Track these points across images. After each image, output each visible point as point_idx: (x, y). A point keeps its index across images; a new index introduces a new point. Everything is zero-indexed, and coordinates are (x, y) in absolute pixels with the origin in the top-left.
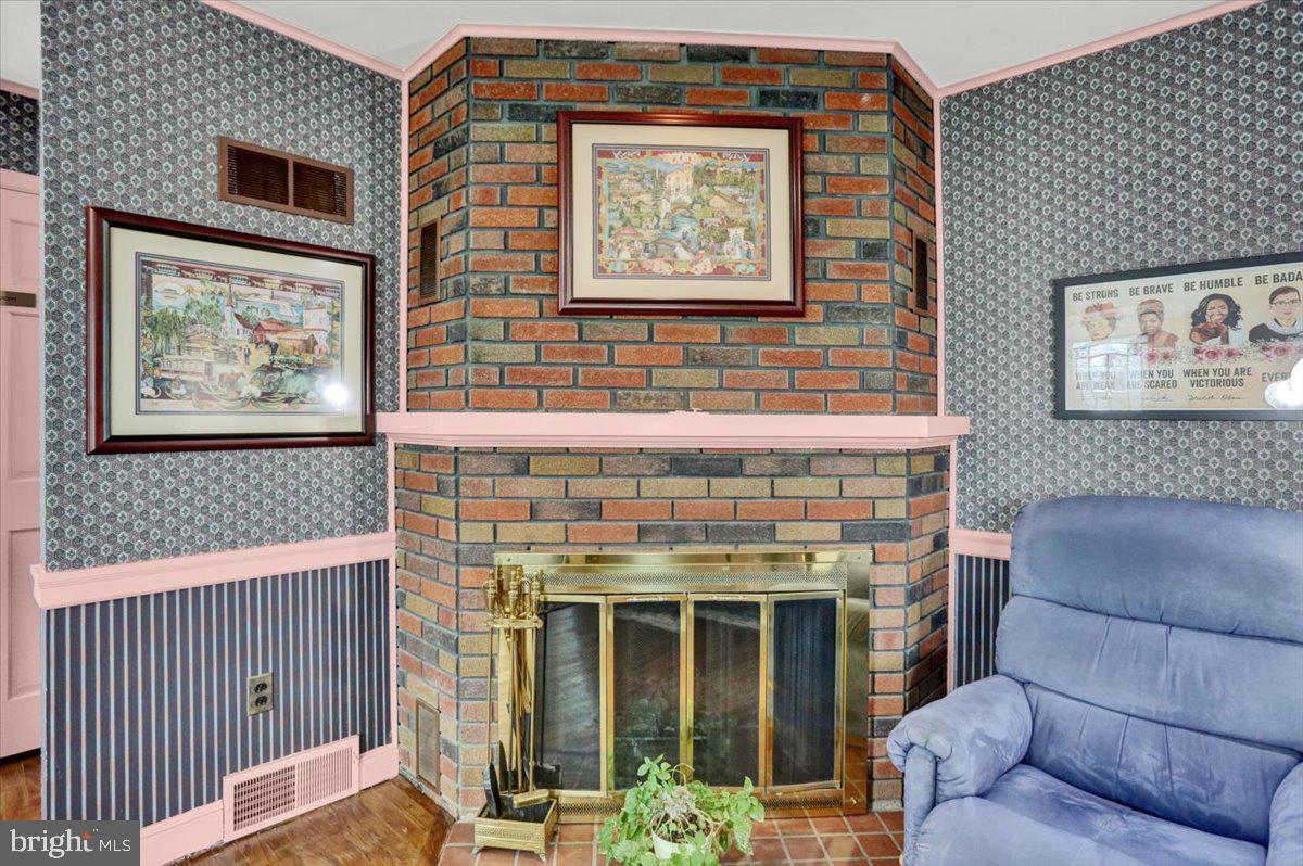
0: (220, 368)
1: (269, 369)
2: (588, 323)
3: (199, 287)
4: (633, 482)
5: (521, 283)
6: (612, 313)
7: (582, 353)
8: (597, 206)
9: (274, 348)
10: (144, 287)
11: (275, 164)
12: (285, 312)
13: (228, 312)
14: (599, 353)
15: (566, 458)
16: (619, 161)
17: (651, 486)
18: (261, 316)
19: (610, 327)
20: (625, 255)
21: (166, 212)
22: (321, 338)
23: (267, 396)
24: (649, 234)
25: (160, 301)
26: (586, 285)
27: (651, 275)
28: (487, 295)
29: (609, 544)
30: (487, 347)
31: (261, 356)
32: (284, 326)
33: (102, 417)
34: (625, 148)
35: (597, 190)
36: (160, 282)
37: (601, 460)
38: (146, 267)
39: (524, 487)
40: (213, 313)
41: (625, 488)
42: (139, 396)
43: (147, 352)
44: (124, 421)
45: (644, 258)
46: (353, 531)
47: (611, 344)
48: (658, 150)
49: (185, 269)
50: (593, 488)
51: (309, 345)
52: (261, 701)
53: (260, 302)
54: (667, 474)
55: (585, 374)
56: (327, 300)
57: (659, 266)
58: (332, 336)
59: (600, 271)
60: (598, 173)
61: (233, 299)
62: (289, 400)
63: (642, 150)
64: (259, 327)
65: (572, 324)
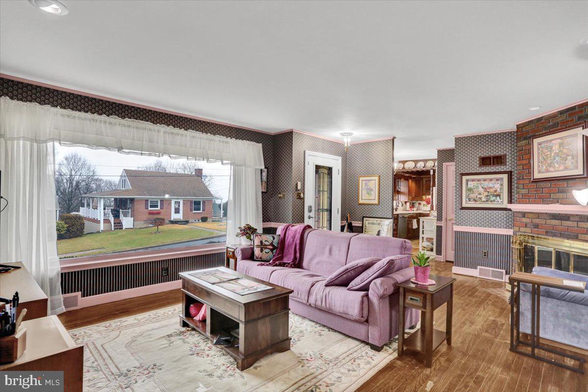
0: (478, 196)
1: (487, 196)
2: (539, 184)
3: (475, 183)
4: (545, 220)
5: (526, 176)
6: (542, 181)
7: (536, 191)
8: (538, 157)
9: (488, 192)
10: (467, 184)
11: (489, 158)
12: (491, 185)
13: (480, 187)
14: (540, 190)
15: (532, 214)
16: (543, 145)
17: (549, 221)
18: (486, 187)
19: (542, 184)
20: (544, 168)
21: (471, 171)
22: (498, 189)
23: (487, 201)
24: (549, 162)
25: (469, 186)
26: (537, 175)
27: (550, 172)
28: (520, 179)
29: (540, 234)
30: (520, 190)
31: (486, 194)
32: (491, 188)
33: (461, 204)
34: (544, 142)
35: (539, 153)
36: (469, 183)
37: (538, 215)
38: (467, 181)
39: (524, 220)
40: (477, 187)
41: (542, 222)
42: (466, 201)
43: (467, 194)
44: (464, 205)
45: (548, 168)
46: (506, 228)
47: (542, 188)
48: (551, 141)
49: (473, 180)
50: (537, 221)
51: (496, 191)
52: (485, 255)
53: (486, 184)
54: (552, 219)
55: (538, 196)
56: (500, 182)
57: (552, 169)
58: (501, 189)
59: (539, 172)
60: (539, 149)
61: (481, 184)
62: (491, 201)
63: (547, 141)
64: (485, 189)
65: (535, 184)
